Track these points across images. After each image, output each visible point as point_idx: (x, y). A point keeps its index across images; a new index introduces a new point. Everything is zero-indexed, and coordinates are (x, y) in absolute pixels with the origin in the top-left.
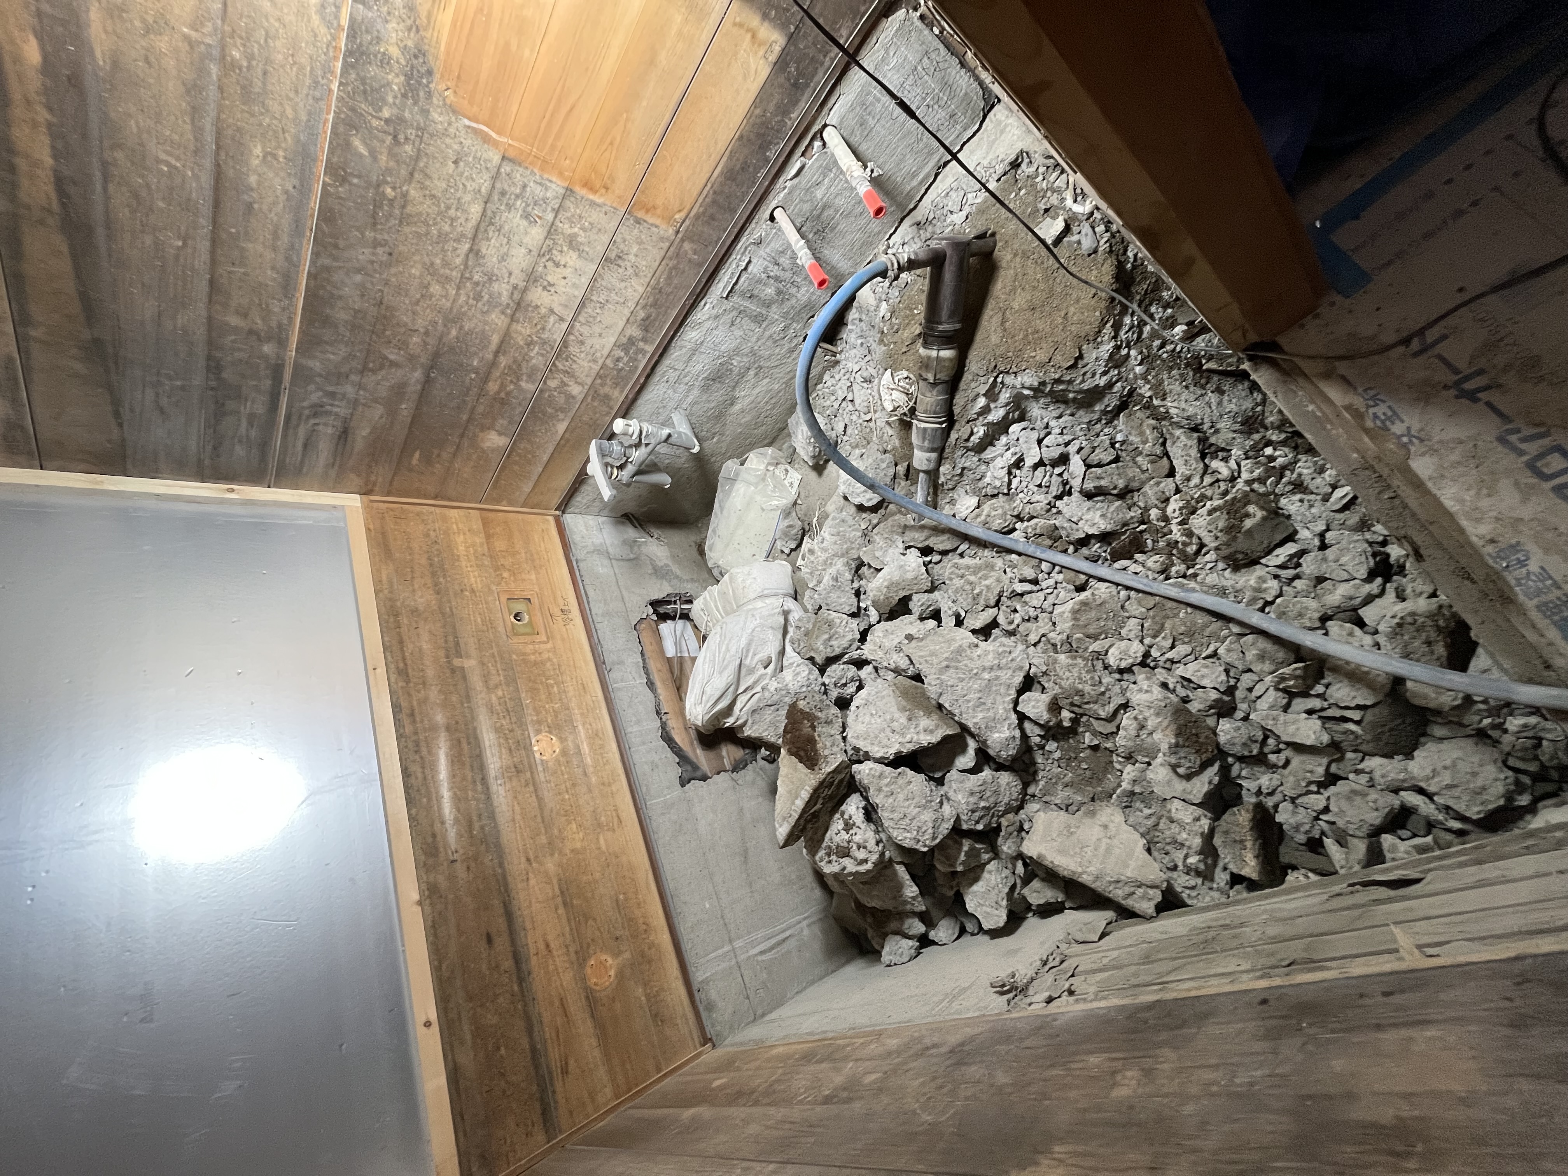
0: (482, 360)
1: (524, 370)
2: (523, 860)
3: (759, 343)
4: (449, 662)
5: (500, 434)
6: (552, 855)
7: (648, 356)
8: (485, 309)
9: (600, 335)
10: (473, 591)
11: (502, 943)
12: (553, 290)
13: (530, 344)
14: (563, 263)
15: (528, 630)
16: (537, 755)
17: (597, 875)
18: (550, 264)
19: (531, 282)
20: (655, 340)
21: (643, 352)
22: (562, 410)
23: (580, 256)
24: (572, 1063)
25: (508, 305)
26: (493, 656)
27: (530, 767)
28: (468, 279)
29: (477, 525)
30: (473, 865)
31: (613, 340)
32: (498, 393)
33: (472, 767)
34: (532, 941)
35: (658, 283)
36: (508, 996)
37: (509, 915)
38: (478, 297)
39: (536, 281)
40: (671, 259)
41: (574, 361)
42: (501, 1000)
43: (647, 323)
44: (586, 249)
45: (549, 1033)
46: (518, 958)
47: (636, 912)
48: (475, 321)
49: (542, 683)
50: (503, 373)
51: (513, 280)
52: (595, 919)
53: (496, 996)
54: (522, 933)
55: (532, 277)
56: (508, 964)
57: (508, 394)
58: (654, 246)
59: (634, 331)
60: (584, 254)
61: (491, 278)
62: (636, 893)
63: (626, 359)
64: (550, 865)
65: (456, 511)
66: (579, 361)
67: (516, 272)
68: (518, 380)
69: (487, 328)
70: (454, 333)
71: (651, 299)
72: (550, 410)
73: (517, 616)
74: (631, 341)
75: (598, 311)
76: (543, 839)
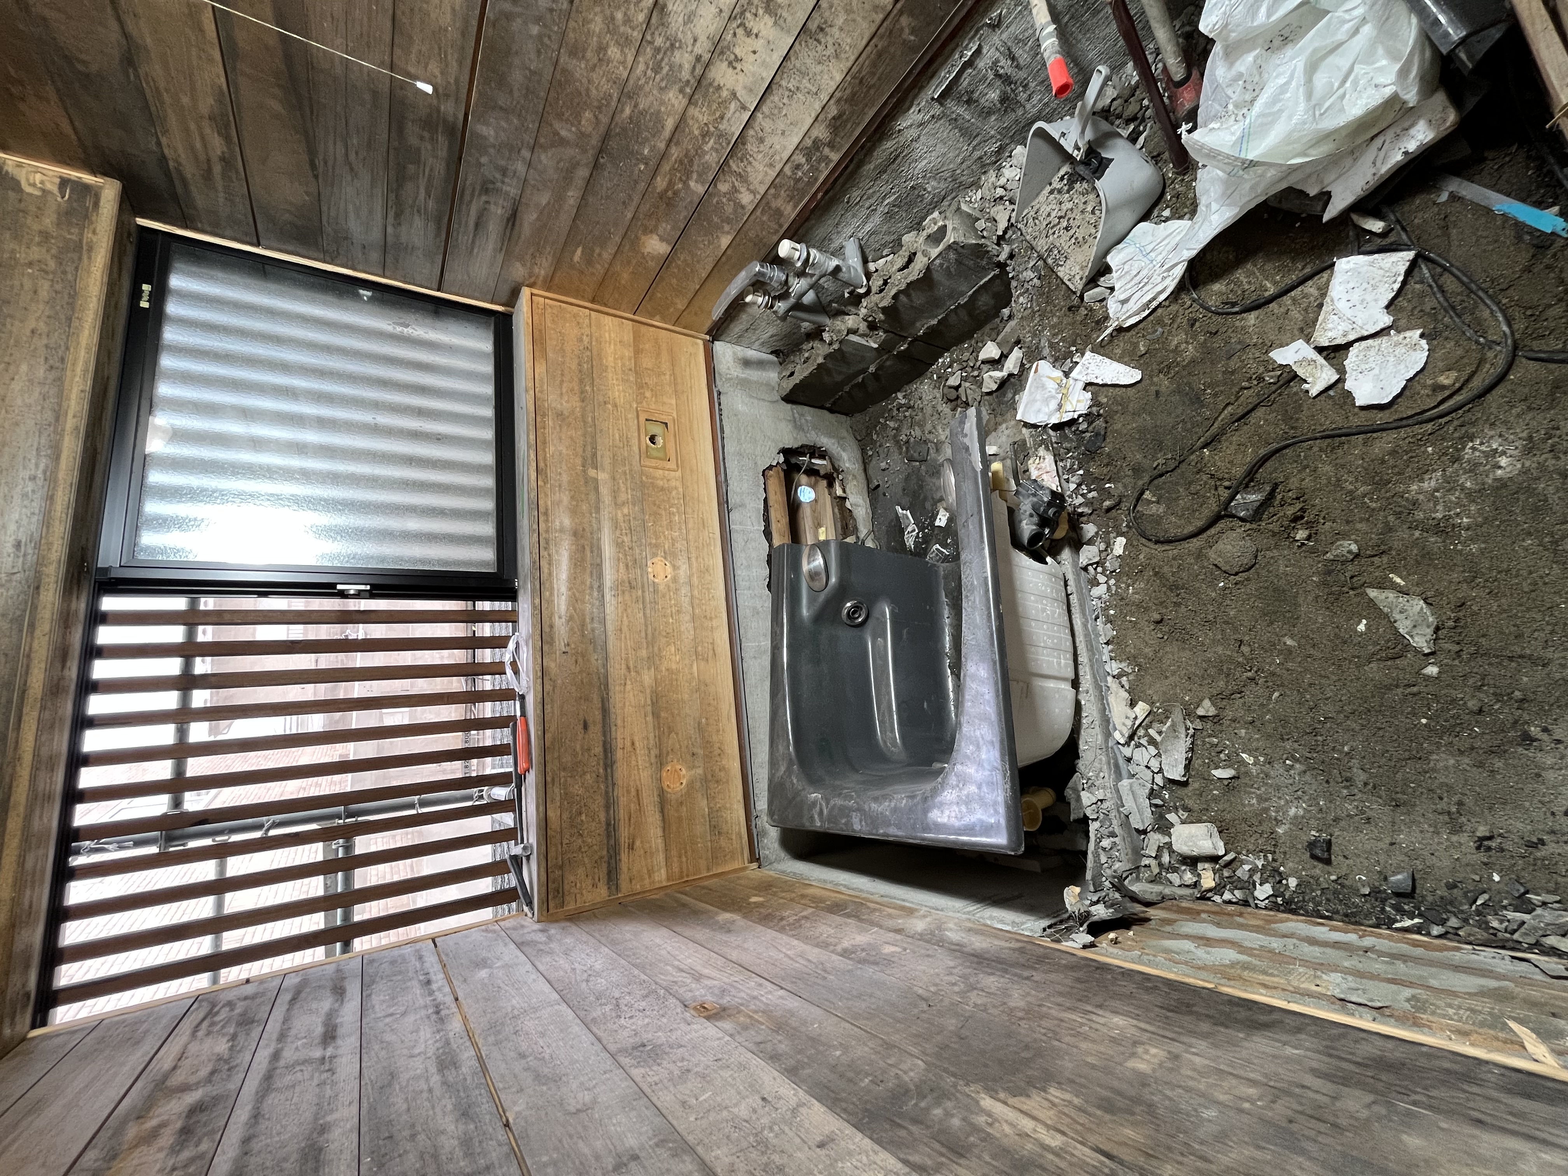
0: (653, 148)
1: (695, 168)
2: (624, 666)
3: (964, 166)
4: (584, 471)
5: (662, 239)
6: (649, 669)
7: (832, 165)
8: (663, 84)
9: (783, 133)
10: (615, 406)
11: (595, 731)
12: (739, 67)
13: (705, 135)
14: (755, 31)
15: (661, 455)
16: (651, 576)
17: (686, 697)
18: (740, 32)
19: (716, 55)
20: (842, 146)
21: (827, 160)
22: (728, 221)
23: (775, 23)
24: (638, 843)
25: (688, 81)
26: (625, 473)
27: (643, 587)
28: (650, 42)
29: (628, 337)
30: (580, 660)
31: (796, 140)
32: (666, 191)
33: (591, 573)
34: (620, 736)
35: (859, 71)
36: (594, 775)
37: (605, 711)
38: (657, 69)
39: (722, 53)
40: (882, 37)
41: (750, 163)
42: (588, 776)
43: (838, 123)
44: (785, 14)
45: (622, 814)
46: (608, 749)
47: (715, 738)
48: (651, 98)
49: (665, 509)
50: (673, 169)
51: (698, 50)
52: (677, 734)
53: (585, 773)
54: (613, 729)
55: (719, 47)
56: (598, 750)
57: (676, 193)
58: (864, 18)
59: (821, 132)
60: (781, 21)
61: (673, 45)
62: (718, 721)
63: (806, 167)
64: (648, 678)
65: (610, 318)
66: (754, 163)
67: (702, 38)
68: (688, 178)
69: (663, 109)
70: (628, 111)
71: (848, 91)
72: (716, 219)
73: (652, 439)
74: (817, 144)
75: (785, 101)
76: (644, 653)
